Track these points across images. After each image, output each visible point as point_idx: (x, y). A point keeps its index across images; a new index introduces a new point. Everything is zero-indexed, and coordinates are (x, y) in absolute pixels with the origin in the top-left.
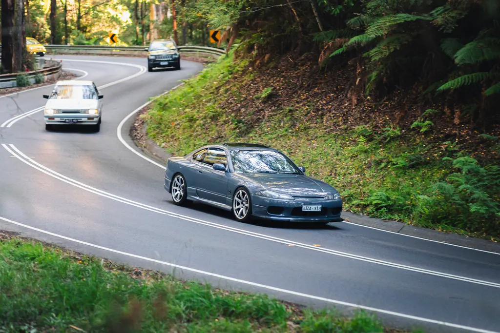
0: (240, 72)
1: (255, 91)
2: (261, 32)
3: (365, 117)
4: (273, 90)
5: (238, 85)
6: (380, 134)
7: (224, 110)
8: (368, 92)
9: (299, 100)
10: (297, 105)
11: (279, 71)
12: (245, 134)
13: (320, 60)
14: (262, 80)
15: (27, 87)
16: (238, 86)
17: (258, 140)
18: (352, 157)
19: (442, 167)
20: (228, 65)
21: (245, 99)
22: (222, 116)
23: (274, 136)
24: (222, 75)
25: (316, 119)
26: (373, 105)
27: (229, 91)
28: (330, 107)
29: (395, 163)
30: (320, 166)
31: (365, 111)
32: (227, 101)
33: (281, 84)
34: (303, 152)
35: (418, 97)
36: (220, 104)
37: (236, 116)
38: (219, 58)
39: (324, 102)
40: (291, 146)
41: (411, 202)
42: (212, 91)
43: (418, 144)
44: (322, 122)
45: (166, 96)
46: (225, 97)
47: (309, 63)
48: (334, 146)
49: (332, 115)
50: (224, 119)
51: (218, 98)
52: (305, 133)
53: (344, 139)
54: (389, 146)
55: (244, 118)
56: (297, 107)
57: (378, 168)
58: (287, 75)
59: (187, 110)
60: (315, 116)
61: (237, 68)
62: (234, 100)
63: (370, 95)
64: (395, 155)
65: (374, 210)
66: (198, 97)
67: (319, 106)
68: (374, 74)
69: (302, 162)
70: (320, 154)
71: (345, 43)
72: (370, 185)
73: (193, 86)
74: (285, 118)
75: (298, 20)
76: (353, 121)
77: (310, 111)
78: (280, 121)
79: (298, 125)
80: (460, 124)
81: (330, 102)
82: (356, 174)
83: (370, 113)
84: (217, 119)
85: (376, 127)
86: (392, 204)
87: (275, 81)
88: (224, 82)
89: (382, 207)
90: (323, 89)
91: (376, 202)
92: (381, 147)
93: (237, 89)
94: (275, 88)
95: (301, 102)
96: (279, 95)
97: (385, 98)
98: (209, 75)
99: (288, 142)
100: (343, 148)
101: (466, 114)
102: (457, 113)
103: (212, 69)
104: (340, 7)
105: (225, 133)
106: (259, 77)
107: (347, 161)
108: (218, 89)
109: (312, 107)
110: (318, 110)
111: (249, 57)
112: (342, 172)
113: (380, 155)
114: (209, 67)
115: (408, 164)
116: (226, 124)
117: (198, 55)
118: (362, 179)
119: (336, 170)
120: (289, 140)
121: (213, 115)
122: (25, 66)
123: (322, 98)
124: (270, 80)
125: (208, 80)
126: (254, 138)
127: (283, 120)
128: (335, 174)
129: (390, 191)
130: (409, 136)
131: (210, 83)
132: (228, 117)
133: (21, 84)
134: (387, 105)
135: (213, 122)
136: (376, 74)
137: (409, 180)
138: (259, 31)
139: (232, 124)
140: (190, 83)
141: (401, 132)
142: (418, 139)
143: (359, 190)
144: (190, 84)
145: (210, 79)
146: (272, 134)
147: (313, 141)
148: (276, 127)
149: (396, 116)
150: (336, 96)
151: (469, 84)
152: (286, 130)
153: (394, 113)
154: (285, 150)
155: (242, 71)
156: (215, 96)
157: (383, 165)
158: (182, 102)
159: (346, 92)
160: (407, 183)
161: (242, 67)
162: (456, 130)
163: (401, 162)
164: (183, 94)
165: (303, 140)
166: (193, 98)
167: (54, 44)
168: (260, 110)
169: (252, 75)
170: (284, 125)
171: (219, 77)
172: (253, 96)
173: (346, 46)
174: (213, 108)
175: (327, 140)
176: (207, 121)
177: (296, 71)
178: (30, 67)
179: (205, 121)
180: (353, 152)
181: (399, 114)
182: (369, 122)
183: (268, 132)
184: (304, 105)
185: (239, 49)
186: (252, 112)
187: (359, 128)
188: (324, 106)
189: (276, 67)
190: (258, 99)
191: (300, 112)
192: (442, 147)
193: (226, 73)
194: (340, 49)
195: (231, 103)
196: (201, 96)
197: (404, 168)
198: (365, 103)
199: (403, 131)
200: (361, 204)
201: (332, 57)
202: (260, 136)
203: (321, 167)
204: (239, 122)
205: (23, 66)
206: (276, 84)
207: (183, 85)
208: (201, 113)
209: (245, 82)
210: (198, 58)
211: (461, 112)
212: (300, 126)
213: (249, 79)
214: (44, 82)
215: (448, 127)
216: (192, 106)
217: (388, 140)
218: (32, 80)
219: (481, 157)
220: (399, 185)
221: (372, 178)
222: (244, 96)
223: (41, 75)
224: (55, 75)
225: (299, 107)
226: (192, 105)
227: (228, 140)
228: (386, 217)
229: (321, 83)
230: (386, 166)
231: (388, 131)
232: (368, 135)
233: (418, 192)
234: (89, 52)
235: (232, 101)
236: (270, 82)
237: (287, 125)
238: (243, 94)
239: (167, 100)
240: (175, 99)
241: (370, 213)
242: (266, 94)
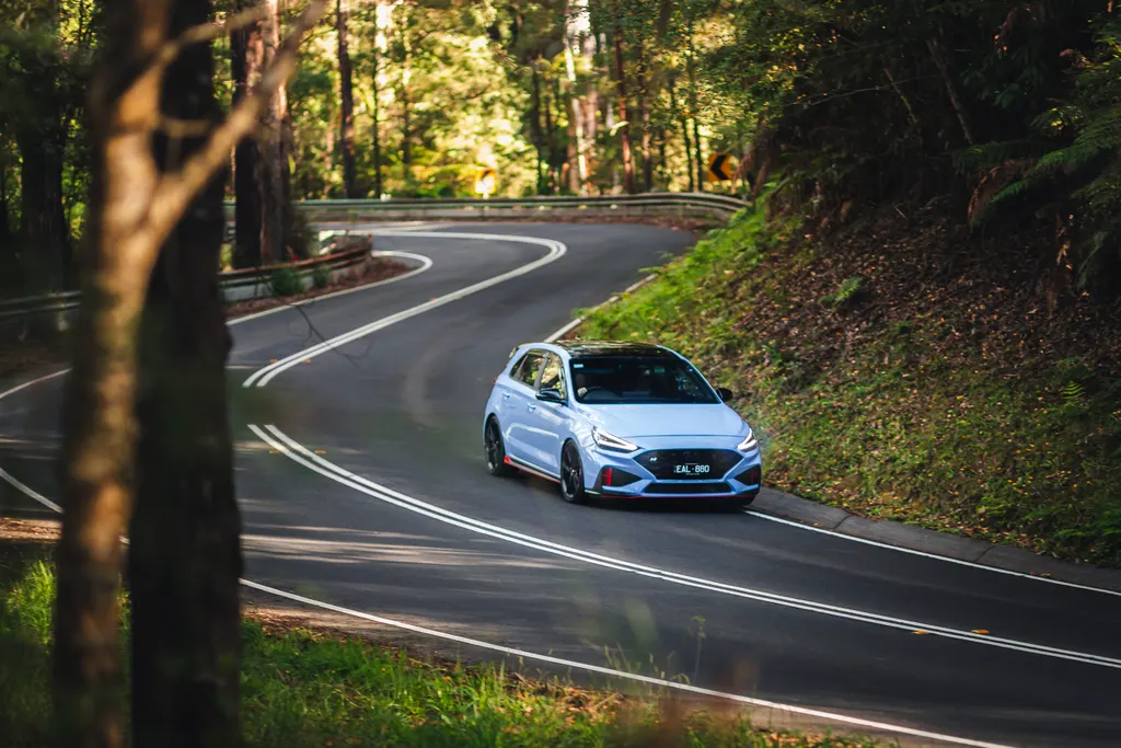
0: (783, 247)
1: (821, 289)
2: (830, 151)
3: (1078, 337)
4: (862, 283)
5: (781, 274)
7: (750, 334)
8: (1083, 281)
9: (923, 305)
10: (919, 316)
11: (875, 241)
12: (803, 387)
13: (970, 209)
14: (836, 262)
15: (296, 297)
16: (782, 277)
17: (831, 399)
18: (1051, 431)
20: (756, 229)
21: (799, 306)
22: (747, 345)
23: (870, 388)
24: (741, 254)
25: (965, 348)
27: (761, 289)
28: (995, 317)
30: (979, 452)
32: (757, 313)
33: (880, 268)
34: (938, 423)
36: (741, 319)
37: (779, 346)
38: (734, 216)
39: (982, 307)
40: (908, 411)
42: (721, 291)
44: (980, 353)
45: (615, 306)
46: (752, 303)
47: (944, 220)
48: (1009, 408)
49: (1002, 337)
50: (752, 353)
51: (736, 306)
52: (940, 380)
53: (1030, 389)
55: (797, 350)
56: (921, 320)
58: (894, 248)
59: (665, 335)
60: (961, 339)
61: (777, 237)
62: (773, 309)
66: (689, 305)
67: (970, 317)
68: (1099, 237)
69: (936, 446)
70: (978, 426)
71: (1026, 169)
72: (1095, 494)
73: (678, 281)
74: (892, 348)
75: (915, 121)
76: (1050, 348)
77: (951, 328)
78: (881, 355)
79: (924, 361)
81: (996, 306)
82: (1061, 469)
84: (736, 355)
85: (1105, 359)
87: (865, 264)
88: (749, 269)
90: (978, 277)
93: (780, 283)
94: (867, 279)
95: (928, 309)
96: (879, 295)
98: (712, 255)
99: (902, 400)
100: (1031, 411)
103: (716, 243)
104: (1015, 87)
105: (755, 384)
106: (828, 256)
107: (1040, 440)
108: (734, 285)
109: (954, 320)
110: (969, 326)
111: (803, 212)
112: (1028, 465)
113: (1115, 423)
114: (709, 239)
116: (758, 364)
117: (680, 213)
119: (1015, 462)
120: (903, 396)
121: (726, 345)
122: (290, 250)
123: (976, 299)
124: (854, 261)
125: (710, 266)
126: (822, 394)
127: (888, 351)
128: (1014, 470)
131: (715, 272)
132: (761, 348)
133: (283, 289)
135: (726, 362)
136: (1102, 238)
138: (825, 149)
139: (769, 364)
140: (670, 274)
143: (1070, 506)
144: (668, 278)
145: (714, 263)
146: (863, 384)
147: (958, 398)
148: (872, 367)
150: (1008, 291)
152: (897, 374)
154: (895, 420)
155: (789, 243)
156: (730, 302)
158: (652, 318)
159: (1031, 284)
161: (787, 235)
164: (653, 300)
165: (935, 396)
166: (677, 308)
167: (350, 197)
168: (832, 332)
169: (811, 251)
170: (890, 362)
171: (736, 259)
172: (817, 298)
173: (1030, 176)
174: (726, 330)
175: (992, 393)
176: (713, 359)
177: (915, 238)
178: (302, 252)
179: (708, 361)
180: (1054, 418)
182: (1087, 350)
183: (854, 380)
184: (935, 315)
185: (780, 193)
186: (814, 336)
187: (1066, 363)
188: (981, 315)
189: (866, 232)
190: (828, 305)
191: (927, 331)
193: (752, 249)
194: (1015, 185)
195: (767, 317)
196: (697, 303)
200: (1075, 537)
201: (998, 202)
202: (836, 389)
203: (981, 456)
204: (788, 358)
205: (285, 251)
206: (869, 270)
207: (654, 280)
208: (699, 341)
209: (796, 268)
210: (681, 218)
212: (928, 363)
213: (806, 262)
214: (333, 285)
216: (676, 326)
218: (307, 281)
222: (795, 299)
223: (327, 267)
224: (358, 269)
225: (925, 321)
226: (675, 324)
227: (763, 401)
229: (972, 264)
234: (431, 213)
235: (769, 313)
236: (855, 265)
237: (898, 362)
238: (795, 296)
239: (620, 315)
240: (637, 313)
242: (847, 293)
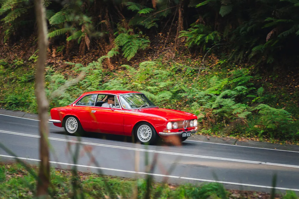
6: (12, 64)
19: (46, 81)
26: (8, 48)
29: (20, 79)
31: (4, 51)
35: (33, 43)
41: (29, 101)
43: (33, 69)
54: (16, 70)
57: (11, 83)
63: (6, 42)
64: (20, 75)
65: (9, 106)
80: (56, 57)
83: (7, 52)
86: (19, 102)
89: (13, 104)
91: (9, 101)
92: (13, 71)
97: (15, 44)
101: (59, 52)
102: (54, 51)
115: (27, 80)
118: (3, 89)
129: (17, 95)
130: (28, 64)
134: (16, 48)
137: (28, 89)
141: (24, 62)
142: (33, 66)
149: (21, 54)
151: (59, 35)
153: (20, 52)
157: (14, 81)
160: (27, 90)
162: (53, 60)
163: (23, 79)
181: (22, 53)
192: (45, 70)
197: (25, 82)
198: (4, 47)
199: (25, 62)
211: (56, 50)
215: (49, 59)
217: (16, 67)
219: (66, 74)
220: (22, 91)
221: (8, 88)
228: (15, 110)
230: (15, 82)
231: (16, 62)
232: (5, 65)
233: (33, 95)
241: (7, 108)
